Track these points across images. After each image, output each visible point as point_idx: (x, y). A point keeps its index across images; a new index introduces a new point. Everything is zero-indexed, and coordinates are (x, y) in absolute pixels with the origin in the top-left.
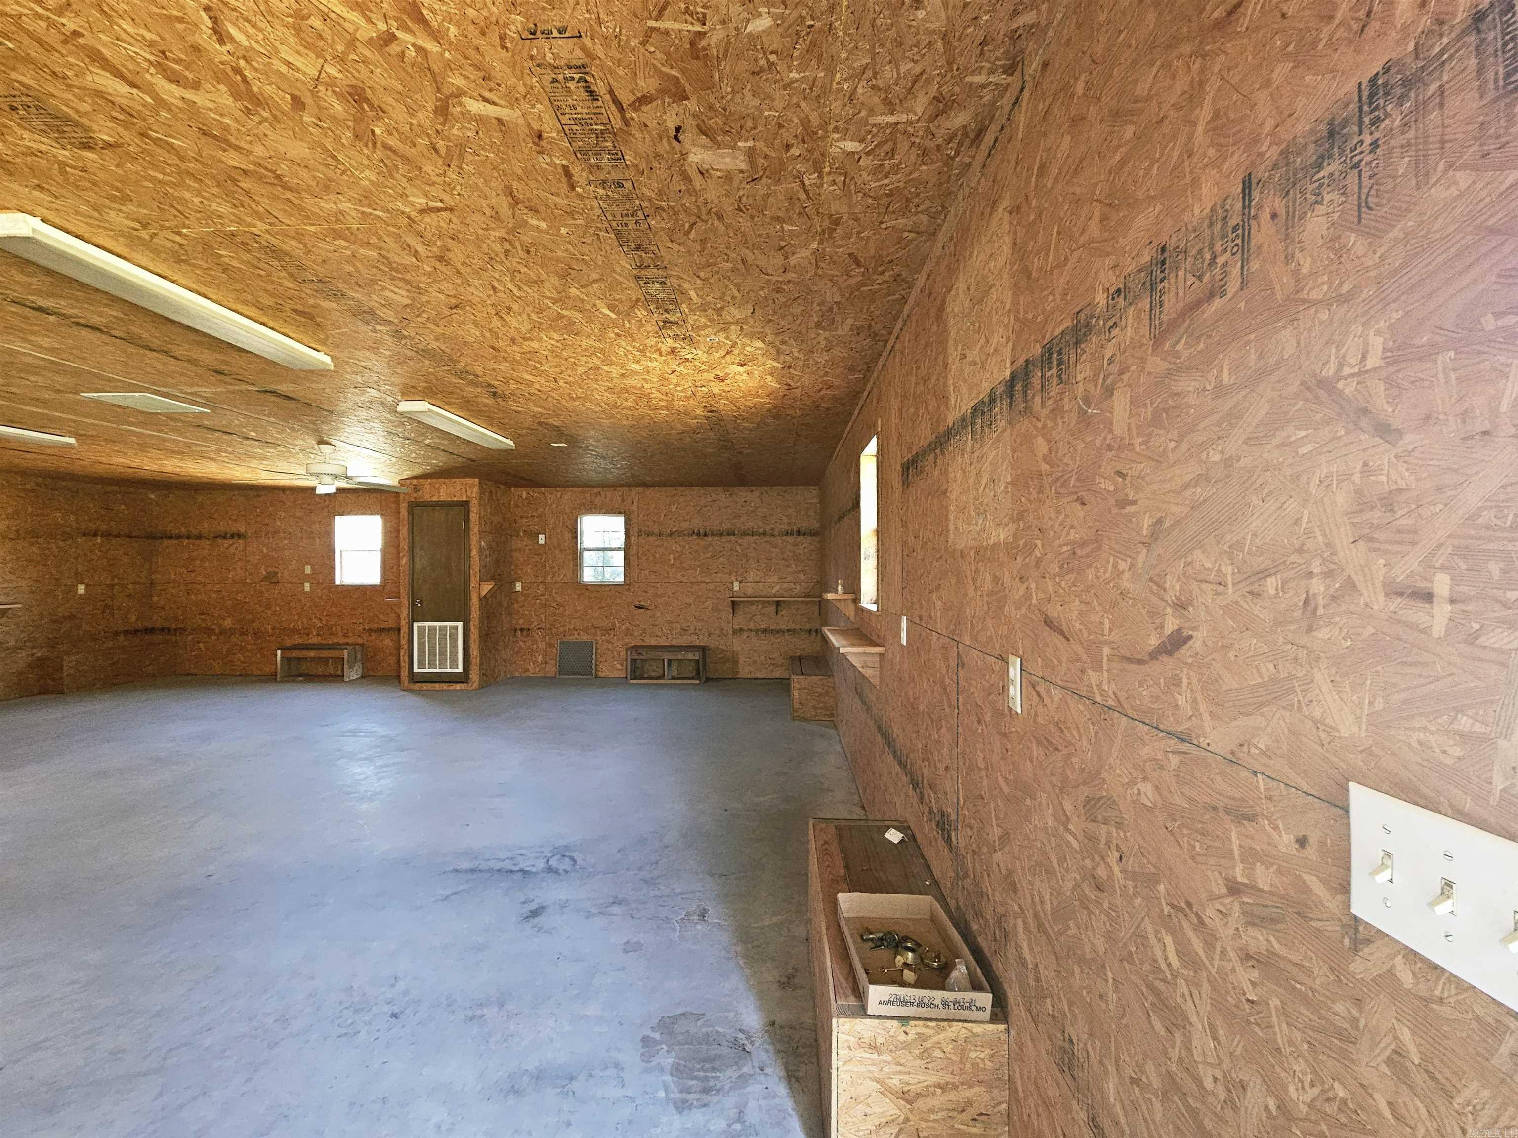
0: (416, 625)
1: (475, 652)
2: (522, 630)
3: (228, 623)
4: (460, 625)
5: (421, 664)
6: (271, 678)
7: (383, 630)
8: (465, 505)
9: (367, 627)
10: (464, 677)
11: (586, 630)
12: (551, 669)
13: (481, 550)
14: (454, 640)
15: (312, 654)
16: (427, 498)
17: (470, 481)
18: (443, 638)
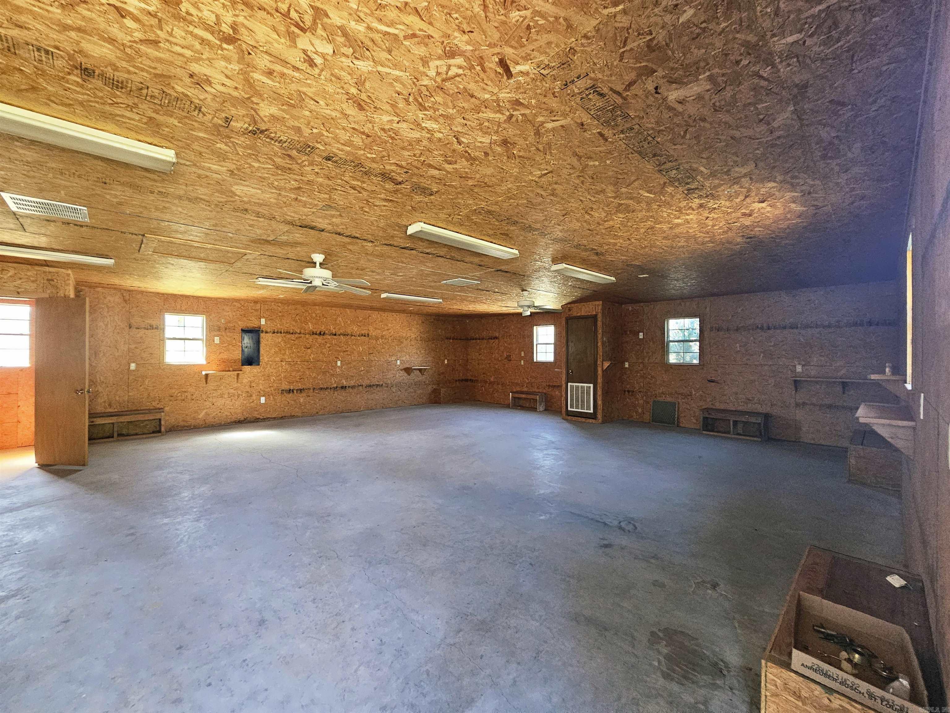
0: (569, 384)
1: (600, 402)
2: (628, 391)
3: (492, 379)
4: (592, 385)
5: (572, 407)
6: (507, 406)
7: (555, 386)
8: (595, 317)
9: (548, 384)
10: (593, 416)
11: (671, 394)
12: (647, 417)
13: (603, 343)
14: (589, 394)
15: (524, 396)
16: (575, 314)
17: (597, 303)
18: (583, 393)
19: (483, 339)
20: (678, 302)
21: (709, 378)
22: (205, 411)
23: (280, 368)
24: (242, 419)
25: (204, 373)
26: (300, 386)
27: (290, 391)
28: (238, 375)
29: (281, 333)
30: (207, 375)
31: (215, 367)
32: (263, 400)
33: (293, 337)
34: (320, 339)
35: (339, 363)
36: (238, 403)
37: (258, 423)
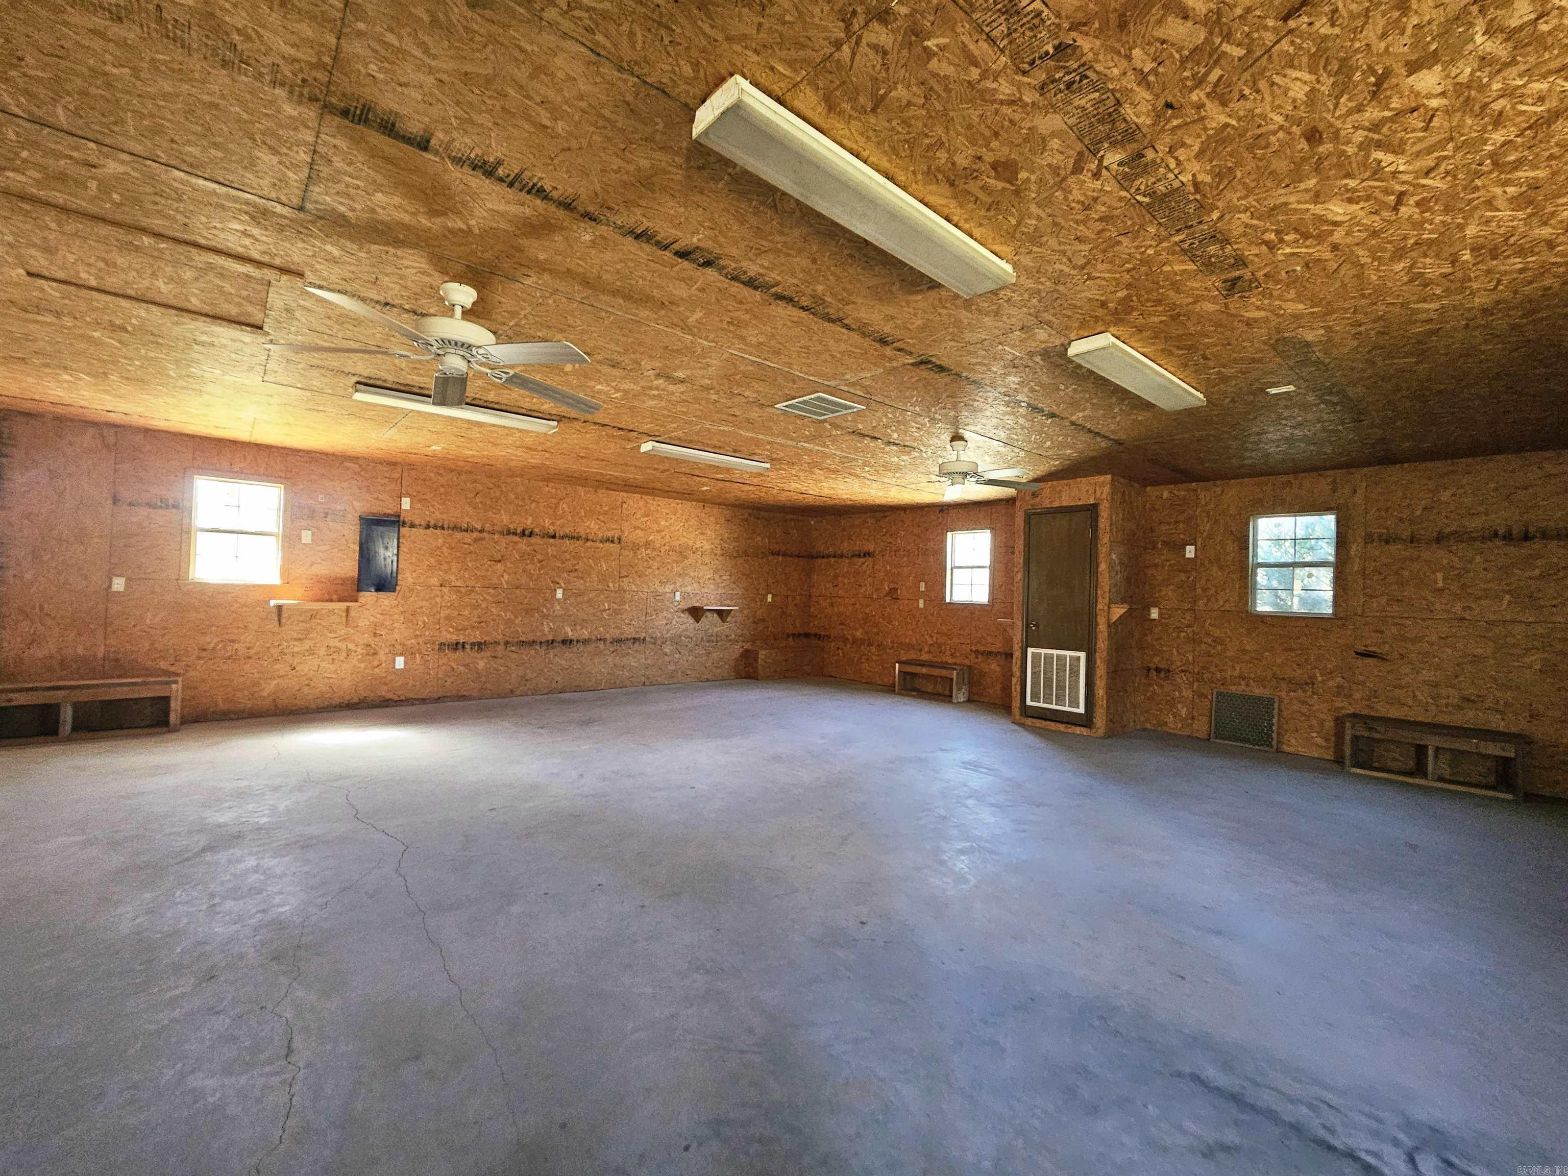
0: (1030, 651)
1: (1100, 691)
2: (1158, 670)
3: (859, 634)
4: (1082, 655)
5: (1035, 697)
6: (889, 689)
7: (990, 653)
8: (1093, 509)
9: (974, 648)
10: (1086, 720)
11: (1261, 681)
12: (1201, 727)
13: (1111, 566)
14: (1075, 673)
15: (924, 670)
16: (1047, 504)
17: (1102, 478)
18: (1061, 669)
19: (841, 556)
20: (1284, 479)
21: (1361, 648)
22: (275, 682)
23: (438, 600)
24: (356, 700)
25: (273, 603)
26: (477, 636)
27: (457, 646)
28: (348, 610)
29: (443, 528)
30: (279, 608)
31: (299, 591)
32: (400, 662)
33: (468, 537)
34: (523, 544)
35: (559, 594)
36: (347, 667)
37: (388, 710)
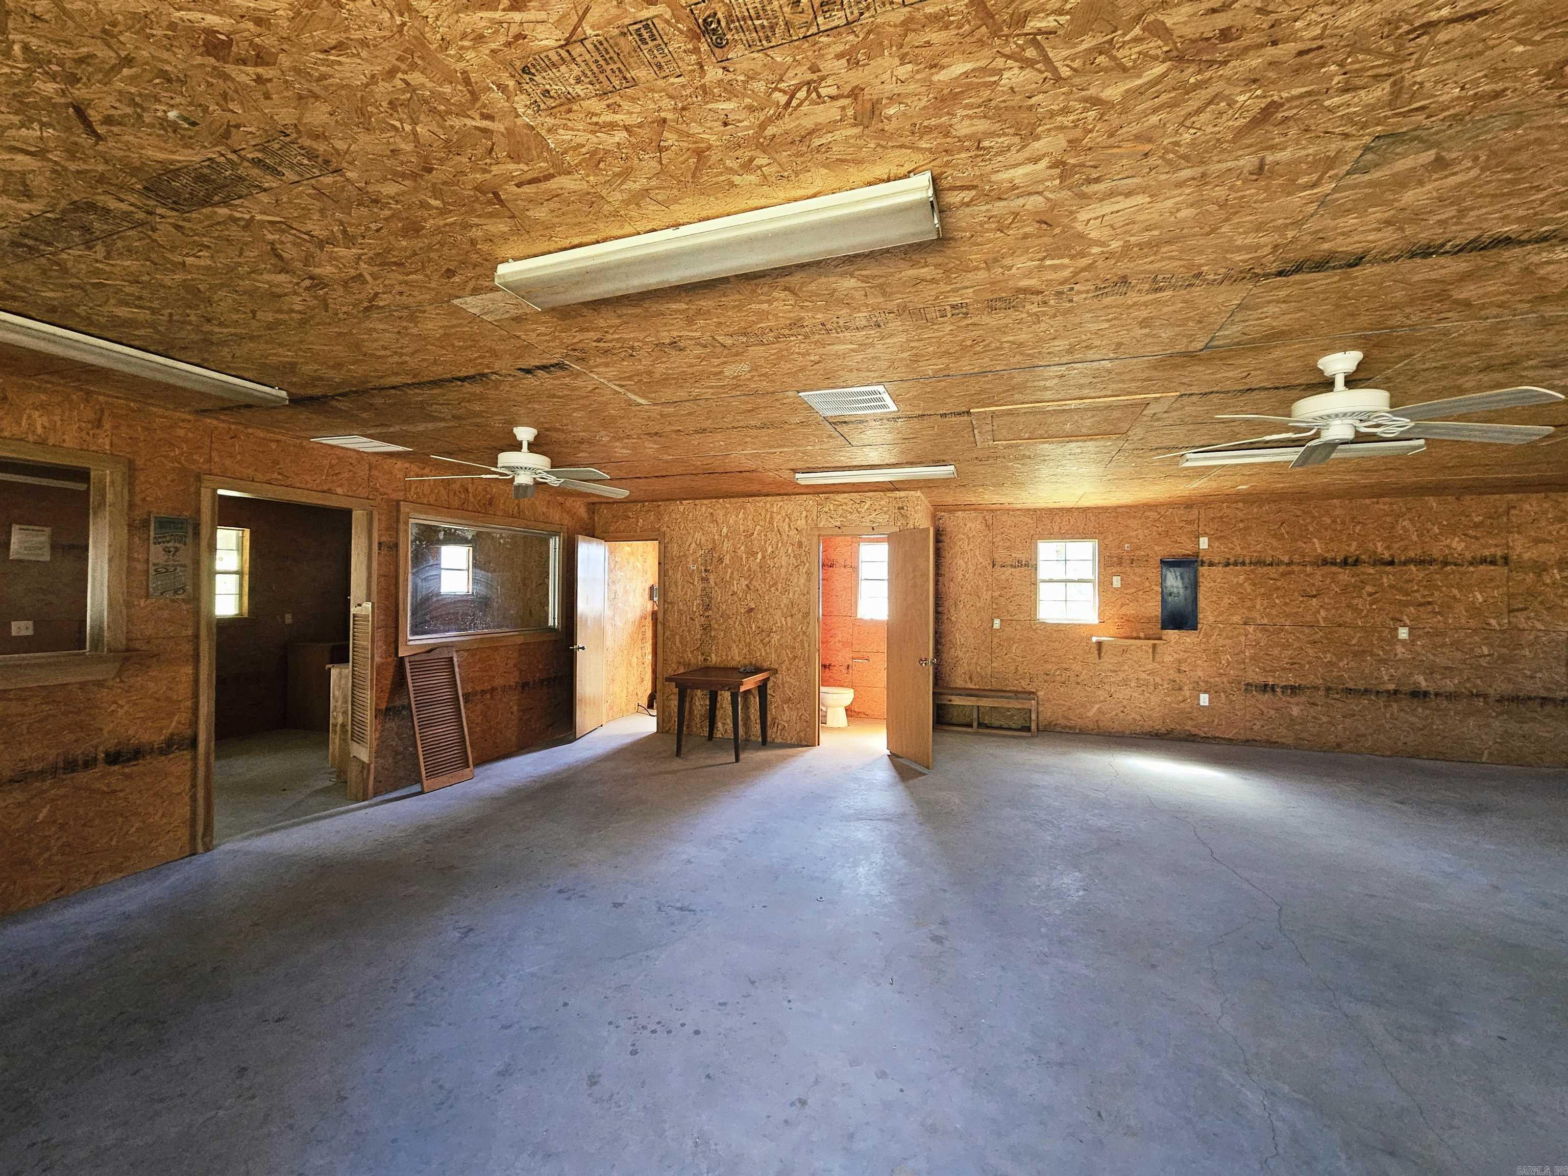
22: (1097, 706)
23: (1243, 639)
24: (1163, 730)
25: (1094, 639)
26: (1291, 679)
27: (1265, 688)
28: (1154, 646)
29: (1243, 564)
30: (1099, 644)
31: (1113, 630)
32: (1204, 699)
33: (1272, 572)
34: (1345, 576)
35: (1403, 633)
36: (1154, 700)
37: (1195, 745)
